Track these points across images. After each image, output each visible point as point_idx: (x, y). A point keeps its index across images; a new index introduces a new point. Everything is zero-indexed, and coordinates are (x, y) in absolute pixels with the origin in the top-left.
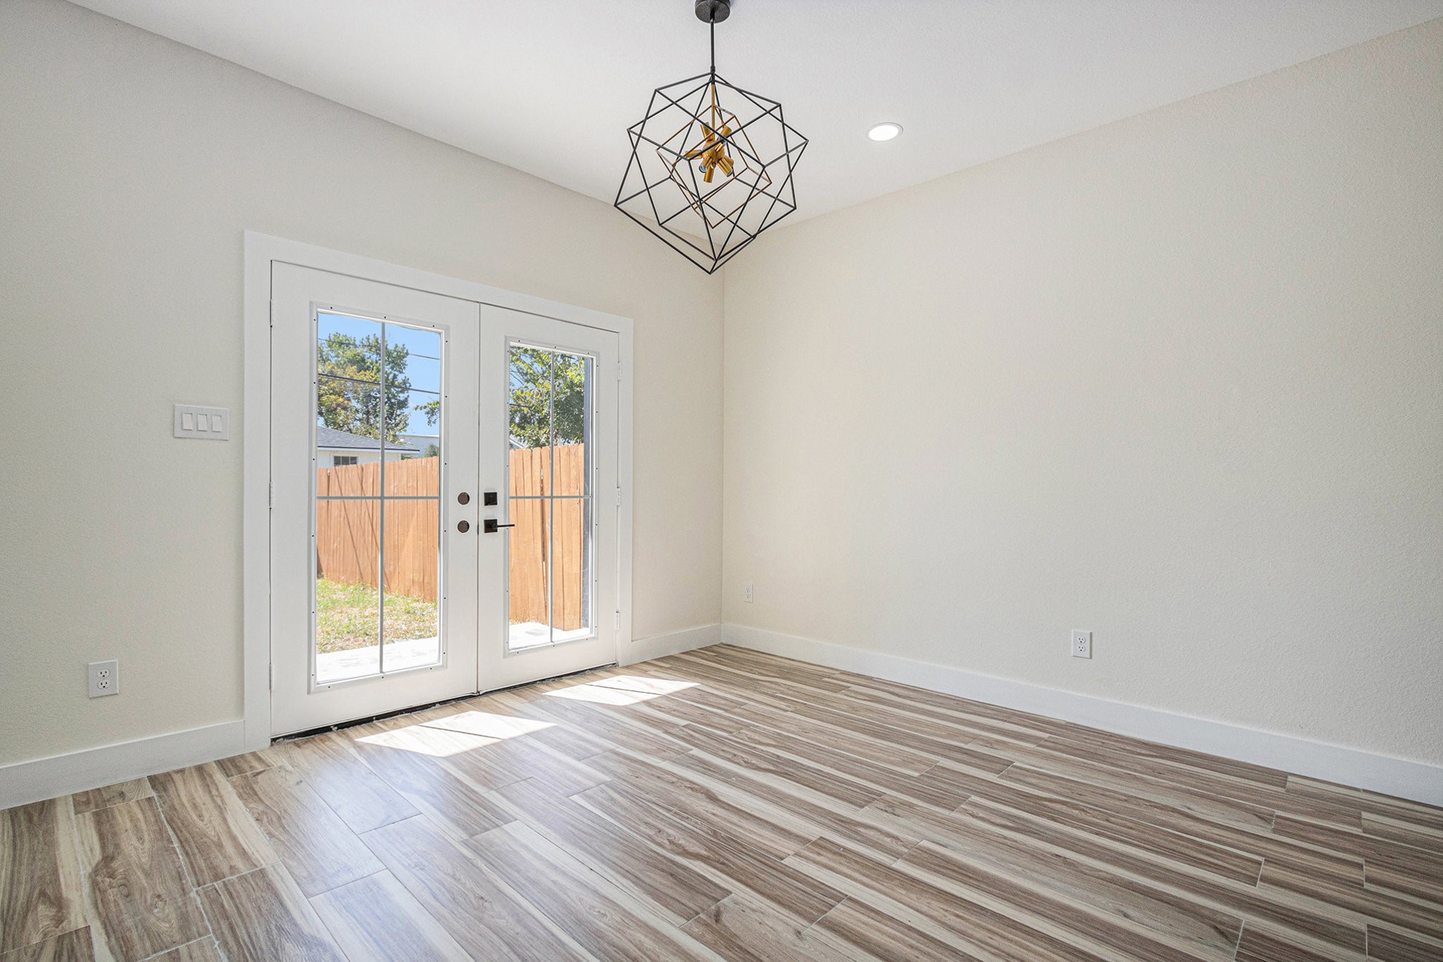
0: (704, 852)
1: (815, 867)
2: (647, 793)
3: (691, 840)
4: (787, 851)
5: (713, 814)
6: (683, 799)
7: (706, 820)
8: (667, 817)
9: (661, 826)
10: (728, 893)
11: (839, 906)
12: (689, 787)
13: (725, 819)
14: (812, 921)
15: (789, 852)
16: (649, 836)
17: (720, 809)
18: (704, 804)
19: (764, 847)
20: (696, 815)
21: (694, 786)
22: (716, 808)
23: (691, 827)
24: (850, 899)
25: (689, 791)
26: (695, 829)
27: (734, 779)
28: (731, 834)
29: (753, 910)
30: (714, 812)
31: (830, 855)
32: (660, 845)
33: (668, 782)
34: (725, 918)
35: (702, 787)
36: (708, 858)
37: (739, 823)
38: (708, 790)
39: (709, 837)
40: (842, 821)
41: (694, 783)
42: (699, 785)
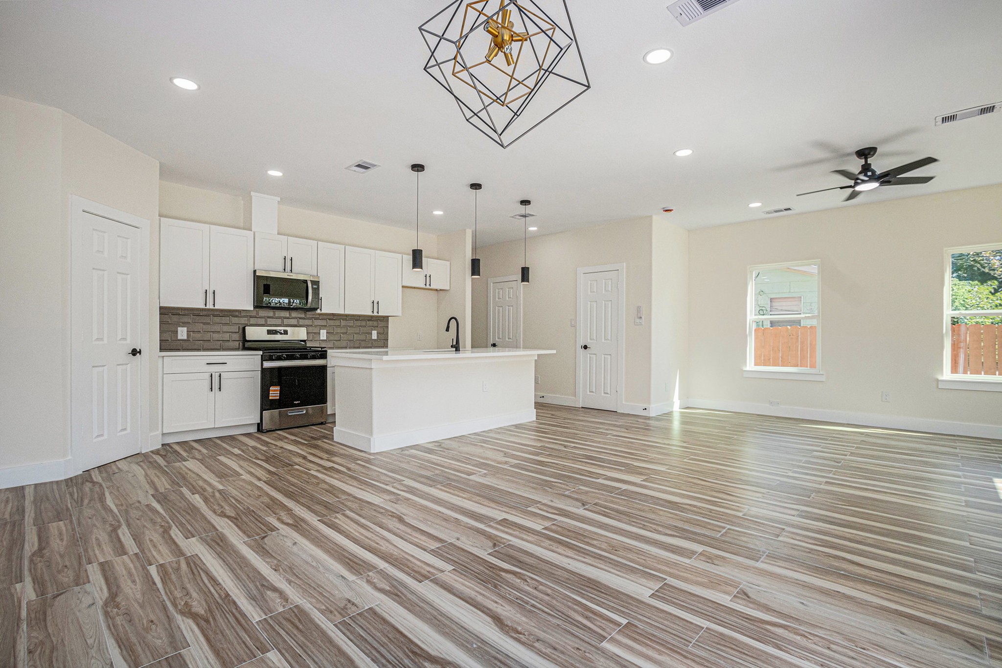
0: (503, 574)
1: (436, 565)
2: (558, 625)
3: (511, 581)
4: (449, 574)
5: (496, 602)
6: (524, 619)
7: (503, 597)
8: (533, 600)
9: (534, 591)
10: (489, 554)
11: (433, 548)
12: (520, 633)
13: (488, 598)
14: (451, 544)
15: (448, 574)
16: (543, 585)
17: (490, 607)
18: (504, 613)
19: (463, 576)
20: (511, 602)
21: (515, 636)
22: (494, 609)
23: (513, 591)
24: (425, 550)
25: (519, 629)
26: (511, 590)
27: (475, 646)
28: (484, 586)
29: (477, 547)
30: (495, 605)
31: (422, 571)
32: (532, 578)
33: (543, 641)
34: (491, 544)
35: (507, 633)
36: (500, 570)
37: (477, 594)
38: (502, 629)
39: (499, 583)
40: (397, 595)
41: (515, 639)
42: (512, 637)
